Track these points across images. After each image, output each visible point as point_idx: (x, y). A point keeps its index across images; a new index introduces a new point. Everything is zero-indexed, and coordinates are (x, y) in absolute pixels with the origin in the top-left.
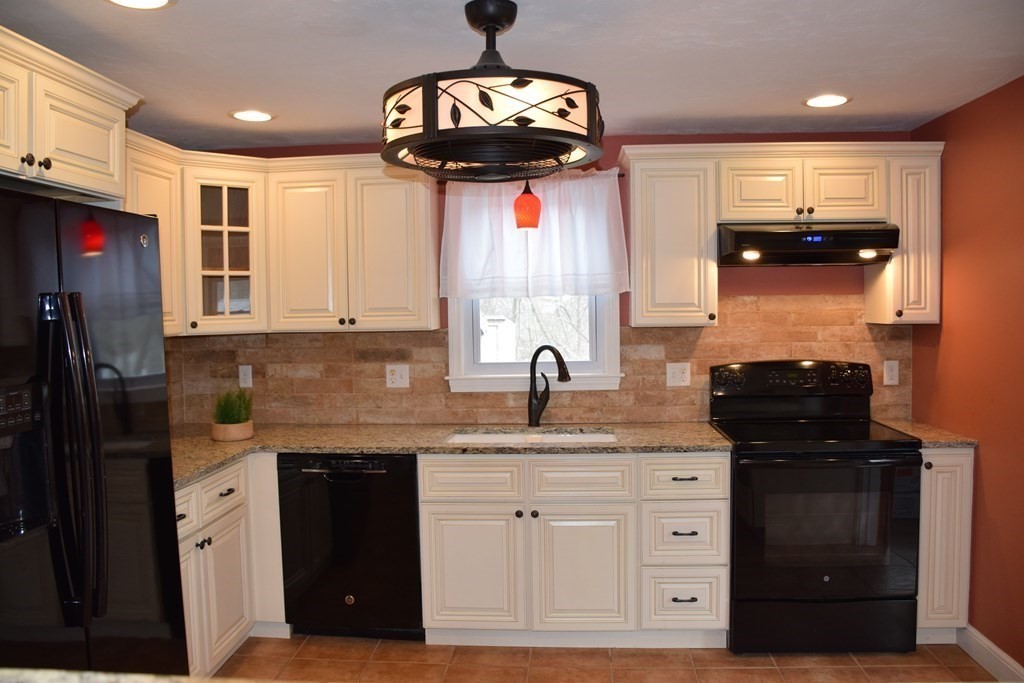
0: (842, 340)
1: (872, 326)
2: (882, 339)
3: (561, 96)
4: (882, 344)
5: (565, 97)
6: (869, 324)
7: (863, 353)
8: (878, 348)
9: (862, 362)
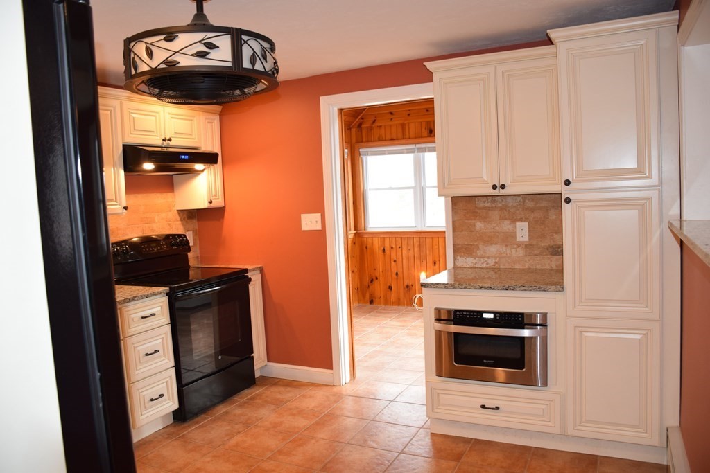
0: (167, 221)
1: (180, 212)
2: (184, 219)
3: (199, 42)
4: (184, 222)
5: (203, 42)
6: (178, 210)
7: (177, 228)
8: (183, 224)
9: (177, 233)
